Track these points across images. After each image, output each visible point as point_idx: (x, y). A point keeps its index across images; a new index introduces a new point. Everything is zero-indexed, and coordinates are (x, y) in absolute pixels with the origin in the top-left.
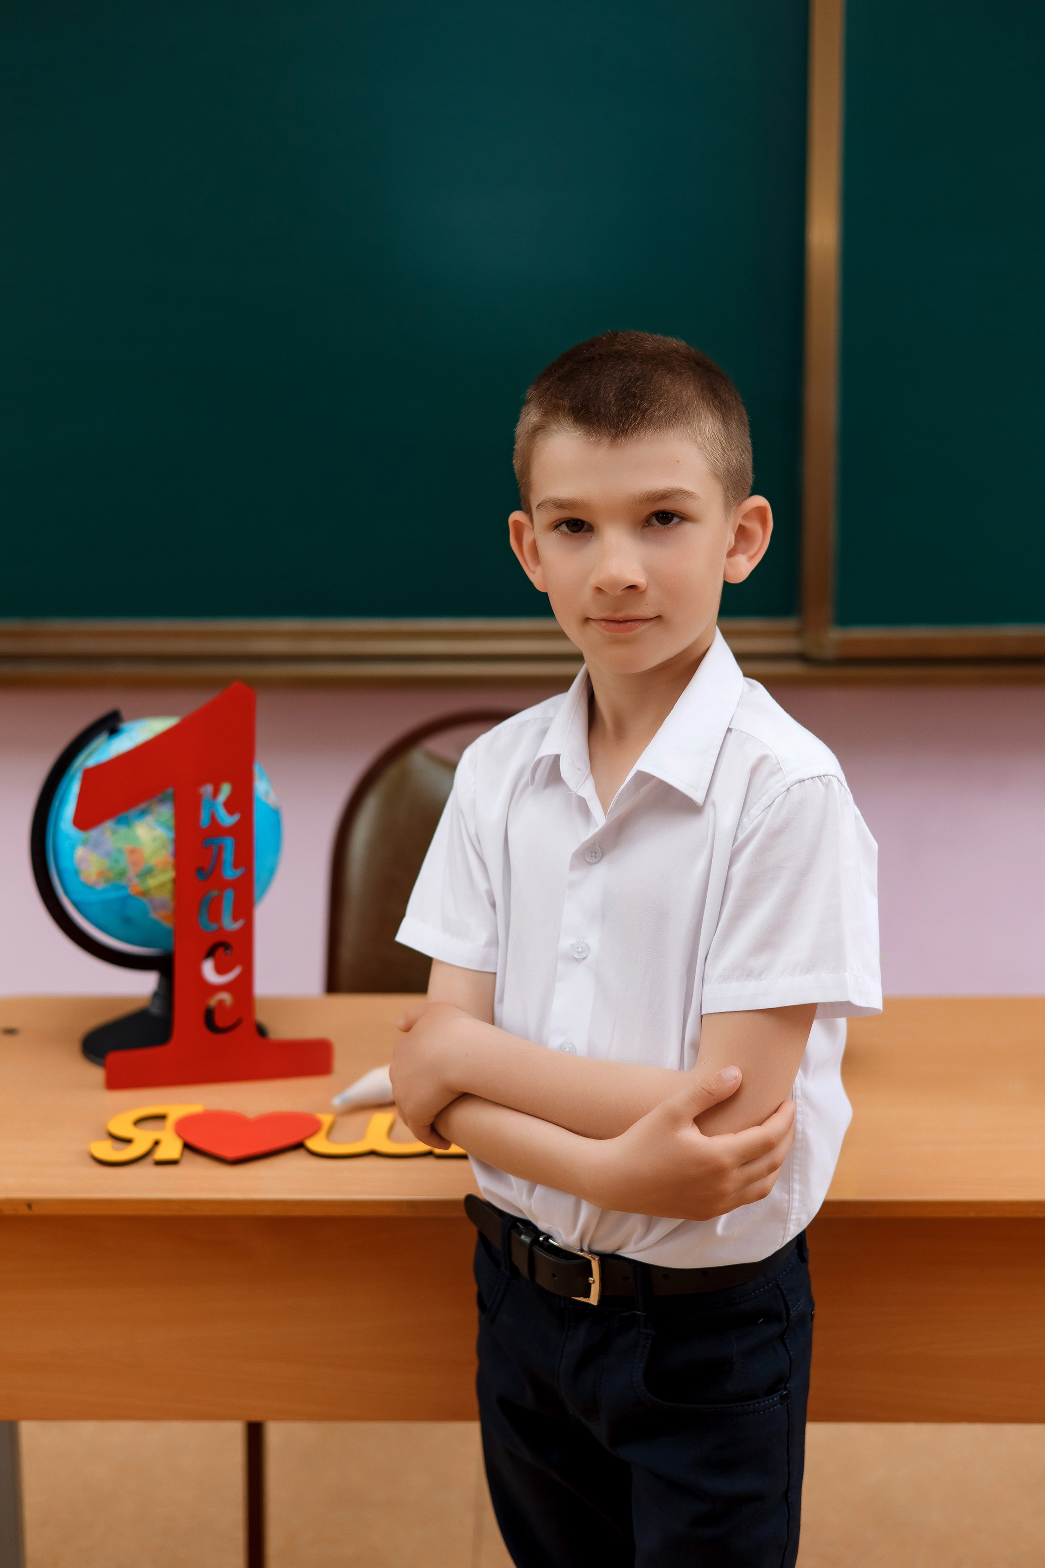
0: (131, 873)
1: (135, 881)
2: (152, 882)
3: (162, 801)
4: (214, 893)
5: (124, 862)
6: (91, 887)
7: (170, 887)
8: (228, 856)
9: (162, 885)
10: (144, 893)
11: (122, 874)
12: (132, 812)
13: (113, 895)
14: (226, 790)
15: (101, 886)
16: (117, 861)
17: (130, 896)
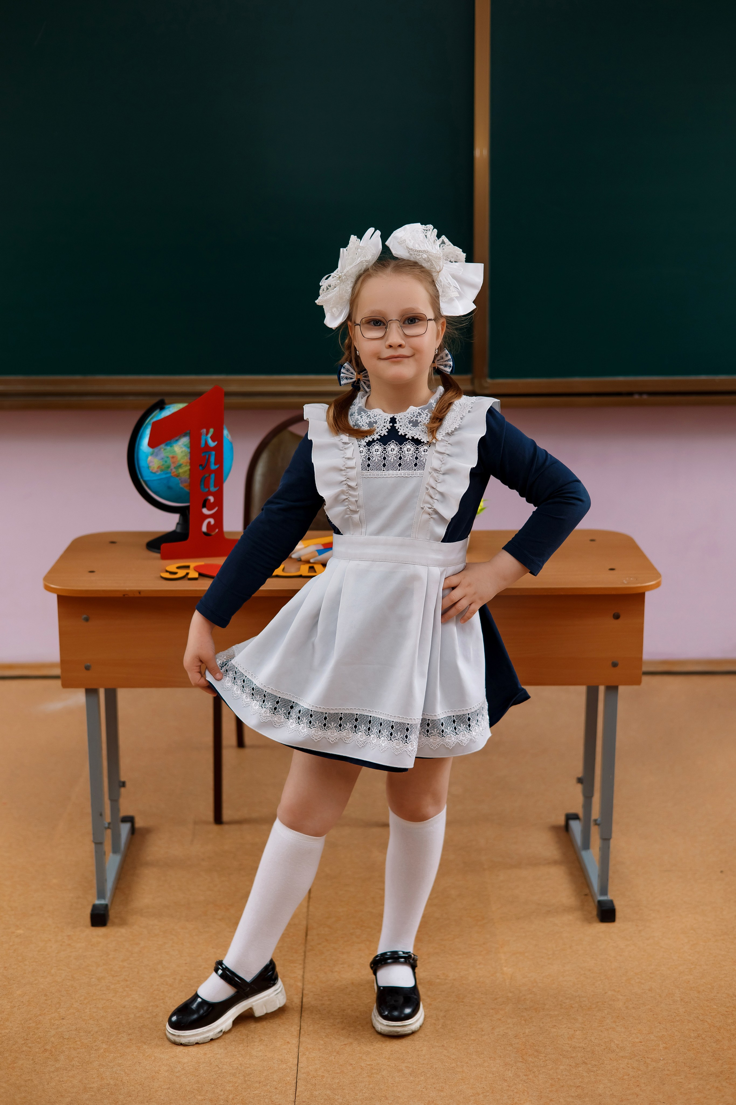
0: (172, 467)
1: (174, 470)
2: (181, 471)
3: (185, 436)
4: (207, 475)
5: (169, 461)
6: (155, 473)
7: (188, 472)
8: (212, 459)
9: (185, 472)
10: (177, 476)
11: (168, 467)
12: (172, 441)
13: (164, 476)
14: (212, 431)
15: (158, 474)
16: (166, 462)
17: (171, 476)
